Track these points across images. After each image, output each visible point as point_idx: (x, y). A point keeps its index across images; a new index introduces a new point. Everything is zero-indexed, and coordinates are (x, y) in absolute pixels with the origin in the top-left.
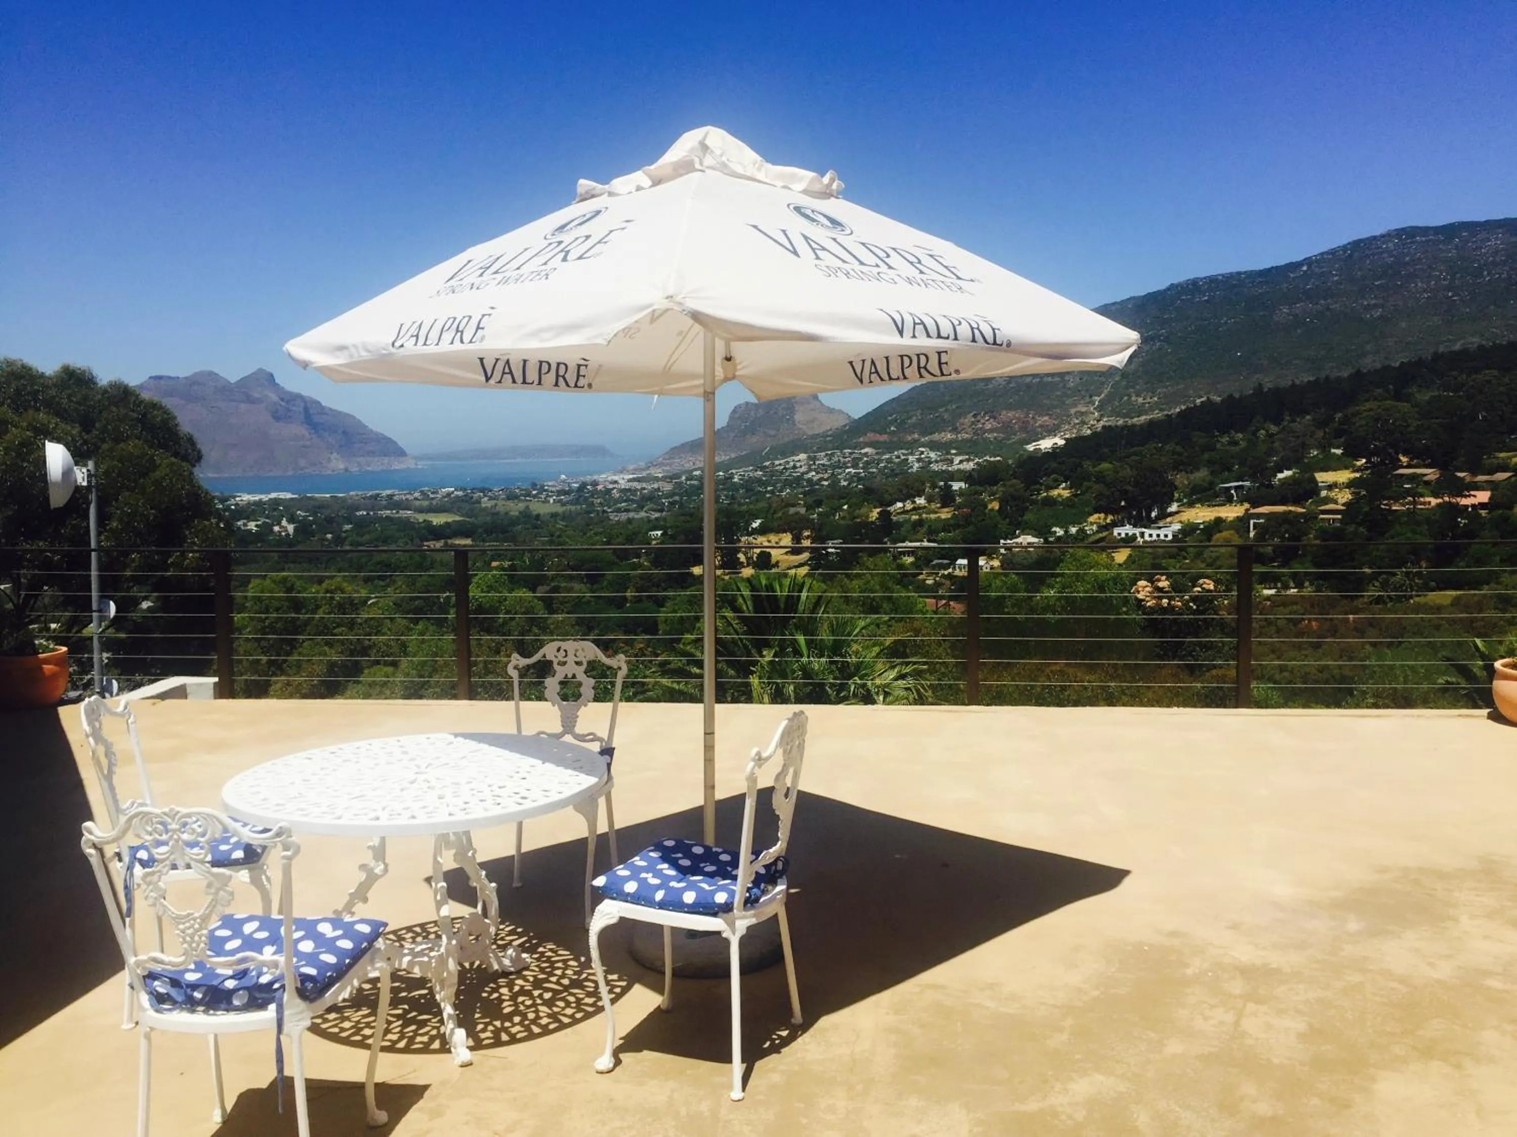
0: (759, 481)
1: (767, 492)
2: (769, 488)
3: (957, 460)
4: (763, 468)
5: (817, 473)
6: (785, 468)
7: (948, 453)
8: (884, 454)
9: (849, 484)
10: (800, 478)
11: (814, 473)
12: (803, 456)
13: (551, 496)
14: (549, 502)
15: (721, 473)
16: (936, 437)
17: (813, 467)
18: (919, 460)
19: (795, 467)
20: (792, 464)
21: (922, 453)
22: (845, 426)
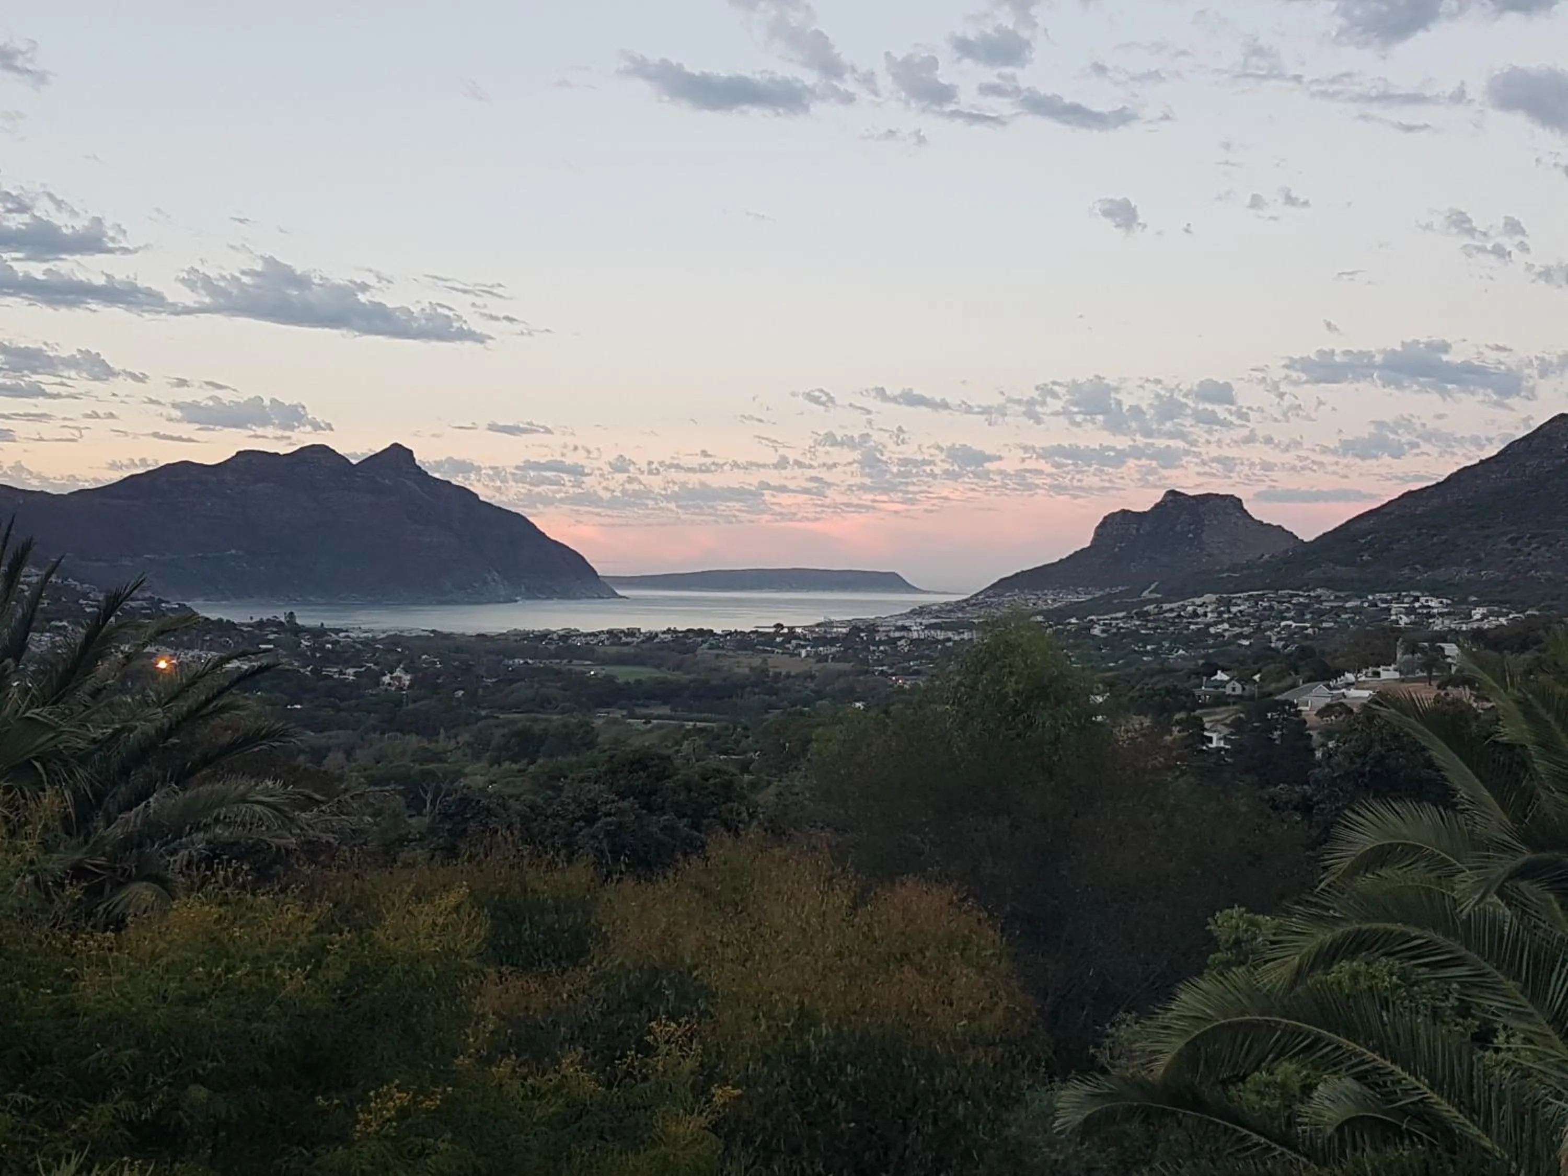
0: (1133, 634)
1: (1147, 653)
2: (1149, 648)
3: (1477, 613)
4: (1143, 616)
5: (1232, 626)
6: (1179, 616)
7: (1464, 601)
8: (1348, 599)
9: (1285, 647)
10: (1204, 632)
11: (1226, 626)
12: (1209, 597)
13: (804, 647)
14: (799, 655)
15: (1073, 620)
16: (1441, 574)
17: (1226, 616)
18: (1410, 611)
19: (1195, 614)
20: (1190, 609)
21: (1417, 599)
22: (1287, 552)
